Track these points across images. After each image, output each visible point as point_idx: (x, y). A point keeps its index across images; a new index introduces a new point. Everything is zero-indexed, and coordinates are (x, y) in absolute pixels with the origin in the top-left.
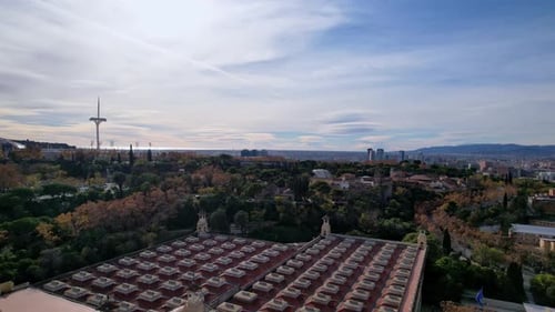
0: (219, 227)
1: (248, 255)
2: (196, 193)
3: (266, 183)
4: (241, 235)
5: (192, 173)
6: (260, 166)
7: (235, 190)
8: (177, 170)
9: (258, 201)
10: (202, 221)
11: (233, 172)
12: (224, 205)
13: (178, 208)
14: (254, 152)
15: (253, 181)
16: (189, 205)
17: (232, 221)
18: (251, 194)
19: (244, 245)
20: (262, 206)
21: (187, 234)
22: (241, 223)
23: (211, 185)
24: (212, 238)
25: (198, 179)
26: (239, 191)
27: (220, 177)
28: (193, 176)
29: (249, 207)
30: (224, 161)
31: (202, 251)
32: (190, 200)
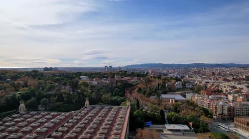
0: (31, 107)
1: (49, 120)
2: (18, 91)
3: (57, 84)
4: (45, 110)
5: (15, 80)
6: (54, 75)
7: (41, 88)
8: (6, 80)
9: (54, 93)
10: (22, 105)
11: (39, 79)
12: (35, 96)
13: (7, 99)
14: (51, 69)
15: (51, 83)
16: (13, 98)
17: (40, 104)
18: (50, 89)
19: (46, 115)
20: (55, 95)
21: (13, 113)
22: (45, 104)
23: (27, 86)
24: (28, 113)
25: (19, 84)
26: (43, 89)
27: (32, 82)
28: (16, 82)
29: (48, 96)
30: (34, 74)
31: (22, 121)
32: (14, 95)
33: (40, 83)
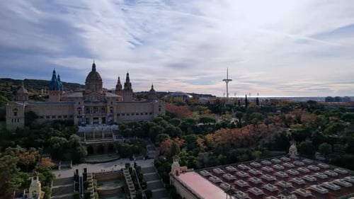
0: (305, 152)
1: (331, 178)
2: (289, 127)
3: (348, 123)
4: (326, 162)
5: (287, 113)
6: (343, 109)
7: (320, 127)
8: (275, 111)
9: (341, 137)
10: (293, 147)
11: (318, 113)
12: (310, 137)
13: (276, 136)
14: (338, 99)
15: (336, 121)
16: (283, 135)
17: (317, 150)
18: (335, 130)
19: (327, 169)
20: (344, 141)
21: (282, 155)
22: (325, 152)
23: (300, 123)
24: (300, 160)
25: (290, 118)
26: (323, 128)
27: (307, 117)
28: (287, 116)
29: (332, 141)
30: (311, 105)
31: (293, 168)
32: (284, 132)
33: (319, 120)
